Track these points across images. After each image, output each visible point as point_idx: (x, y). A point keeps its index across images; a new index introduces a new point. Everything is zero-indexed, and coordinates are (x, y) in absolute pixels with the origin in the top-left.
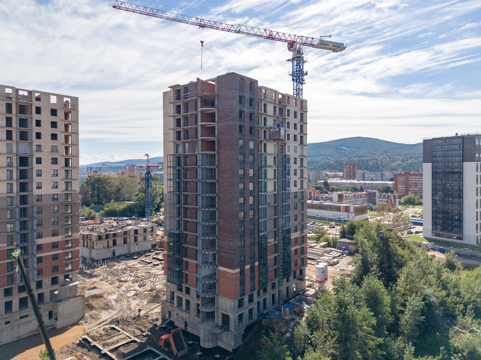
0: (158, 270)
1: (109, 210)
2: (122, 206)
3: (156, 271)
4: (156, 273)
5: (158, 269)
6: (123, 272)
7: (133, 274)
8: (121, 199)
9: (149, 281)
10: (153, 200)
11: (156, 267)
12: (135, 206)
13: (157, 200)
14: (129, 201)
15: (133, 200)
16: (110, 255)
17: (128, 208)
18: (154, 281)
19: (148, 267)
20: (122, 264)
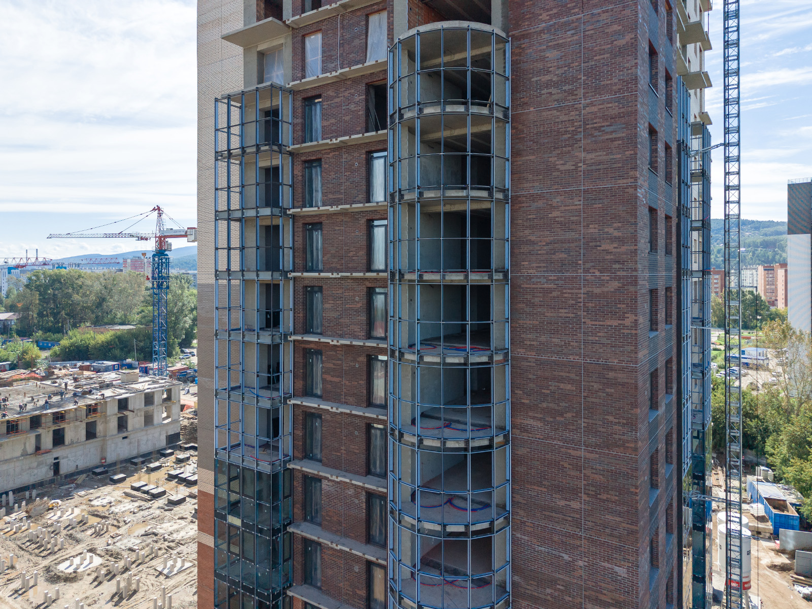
0: (182, 522)
1: (72, 345)
2: (103, 336)
3: (176, 527)
4: (175, 536)
5: (182, 518)
6: (71, 536)
7: (100, 544)
8: (106, 320)
9: (152, 571)
10: (177, 322)
11: (177, 509)
12: (134, 335)
13: (185, 322)
14: (123, 324)
15: (133, 321)
16: (43, 473)
17: (117, 340)
18: (165, 572)
19: (151, 511)
20: (76, 500)
